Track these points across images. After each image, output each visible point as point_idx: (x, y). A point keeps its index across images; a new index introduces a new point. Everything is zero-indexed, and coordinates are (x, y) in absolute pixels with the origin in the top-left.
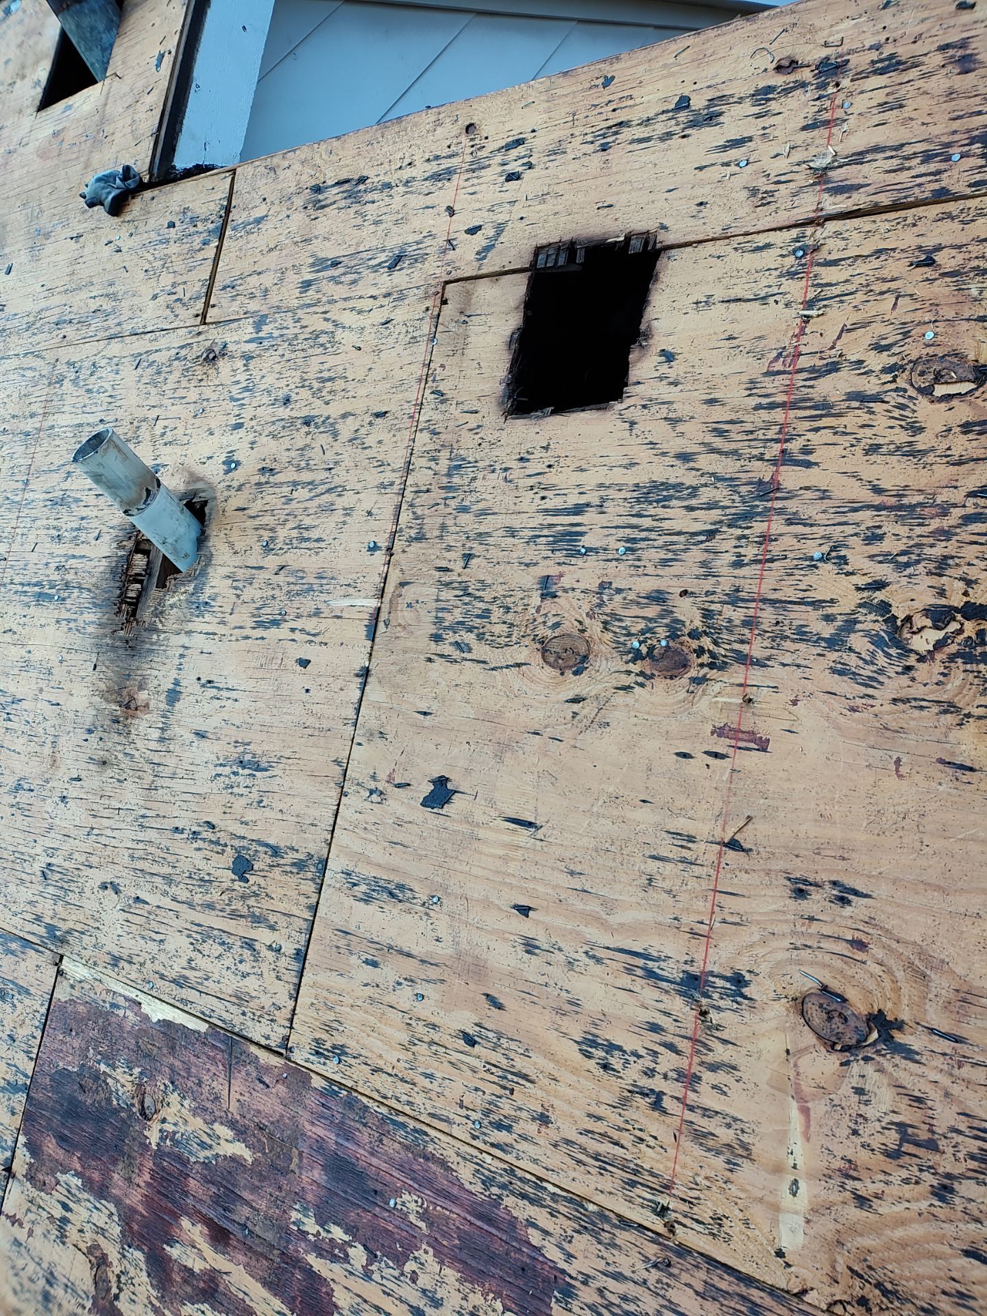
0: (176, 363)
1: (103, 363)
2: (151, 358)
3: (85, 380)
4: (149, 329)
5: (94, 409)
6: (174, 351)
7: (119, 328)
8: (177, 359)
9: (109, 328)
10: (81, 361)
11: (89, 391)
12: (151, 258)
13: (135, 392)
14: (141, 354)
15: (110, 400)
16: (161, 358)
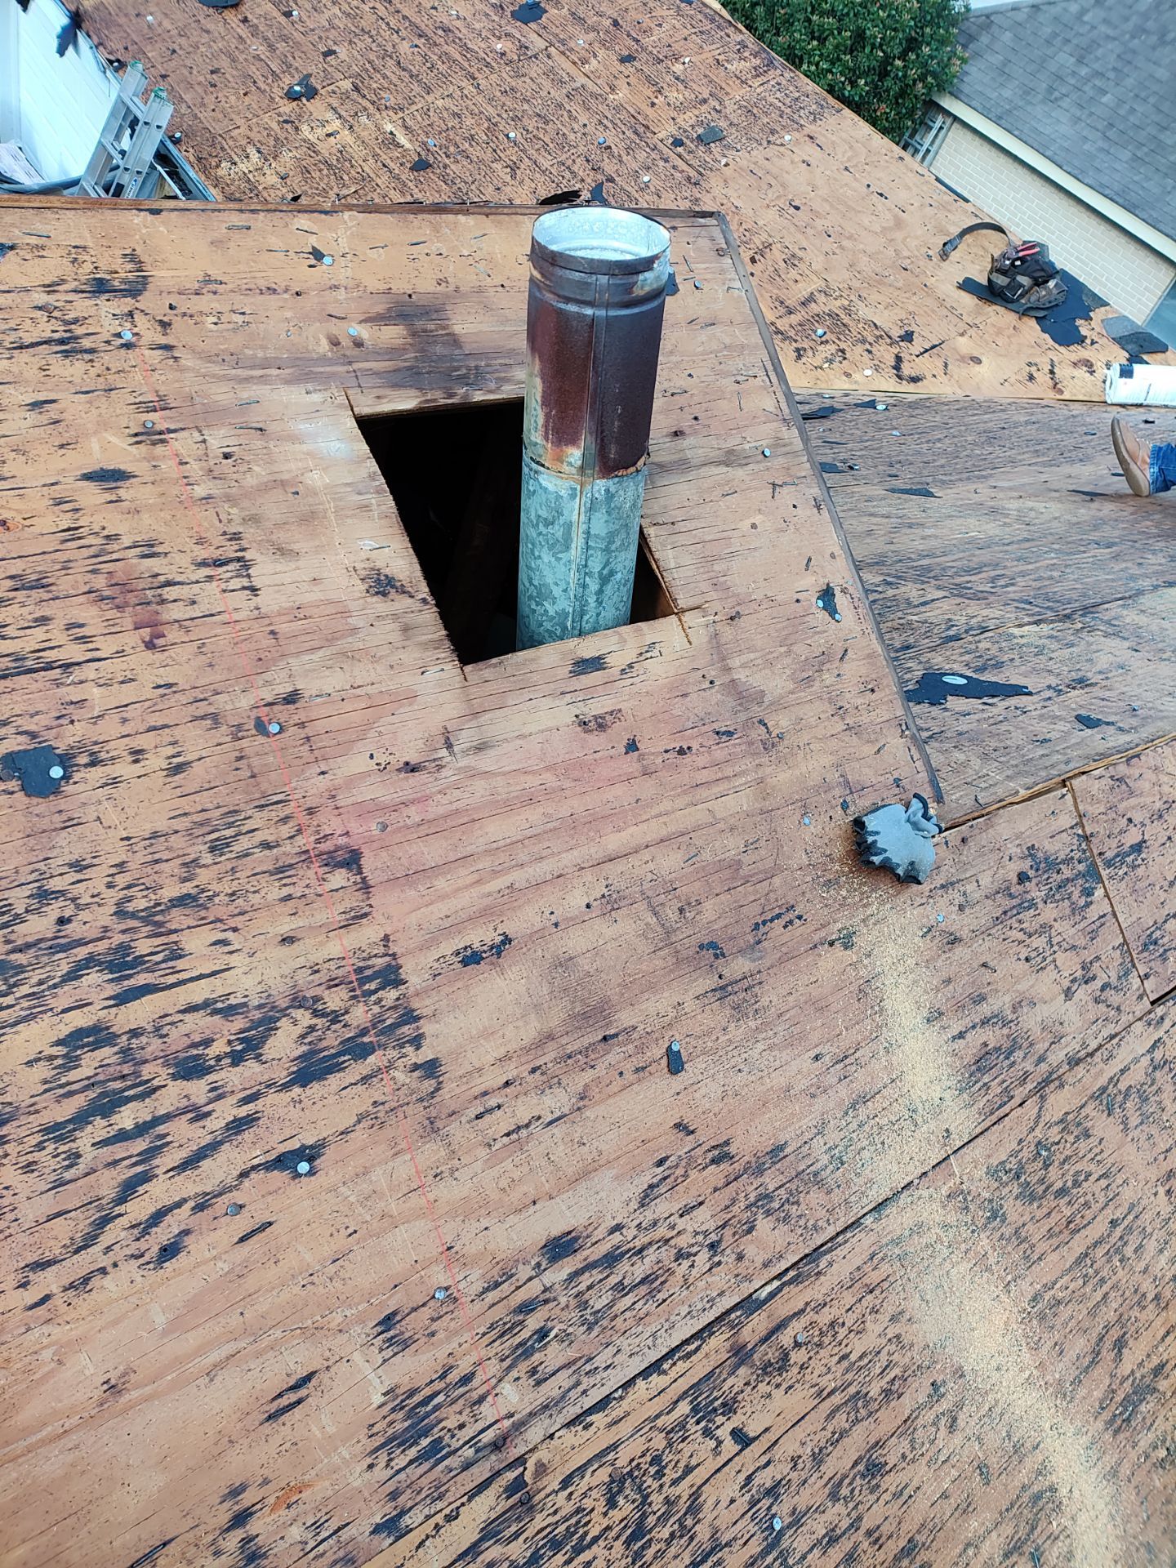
0: (1158, 1074)
1: (1054, 1134)
2: (1122, 1086)
3: (1042, 1181)
4: (1093, 1045)
5: (1089, 1214)
6: (1145, 1061)
7: (1044, 1067)
8: (1155, 1068)
9: (1026, 1075)
10: (1014, 1154)
11: (1062, 1192)
12: (1021, 936)
13: (1131, 1148)
14: (1103, 1089)
15: (1103, 1183)
16: (1136, 1076)
